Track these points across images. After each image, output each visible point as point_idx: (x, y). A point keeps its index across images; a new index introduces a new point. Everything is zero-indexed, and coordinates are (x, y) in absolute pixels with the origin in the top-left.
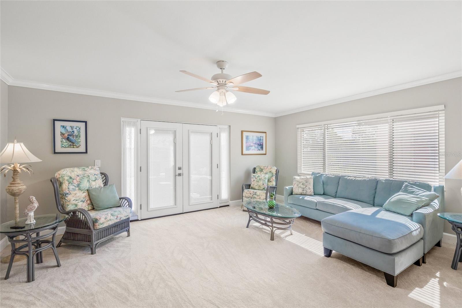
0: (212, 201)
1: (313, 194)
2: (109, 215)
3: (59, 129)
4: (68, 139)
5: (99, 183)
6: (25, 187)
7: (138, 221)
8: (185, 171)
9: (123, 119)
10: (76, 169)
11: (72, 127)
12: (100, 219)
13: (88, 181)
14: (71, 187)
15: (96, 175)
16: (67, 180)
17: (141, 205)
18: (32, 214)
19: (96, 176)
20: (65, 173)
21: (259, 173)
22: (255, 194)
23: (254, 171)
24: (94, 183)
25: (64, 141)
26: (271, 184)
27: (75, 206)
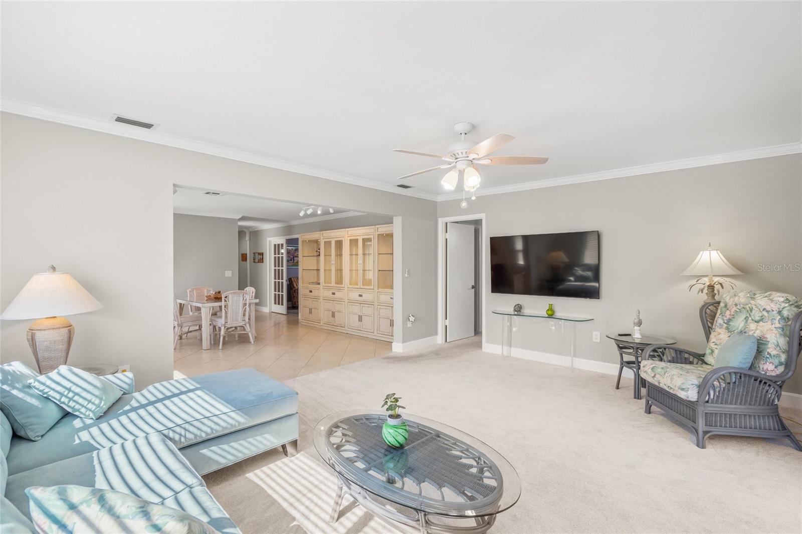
13: (745, 318)
14: (719, 321)
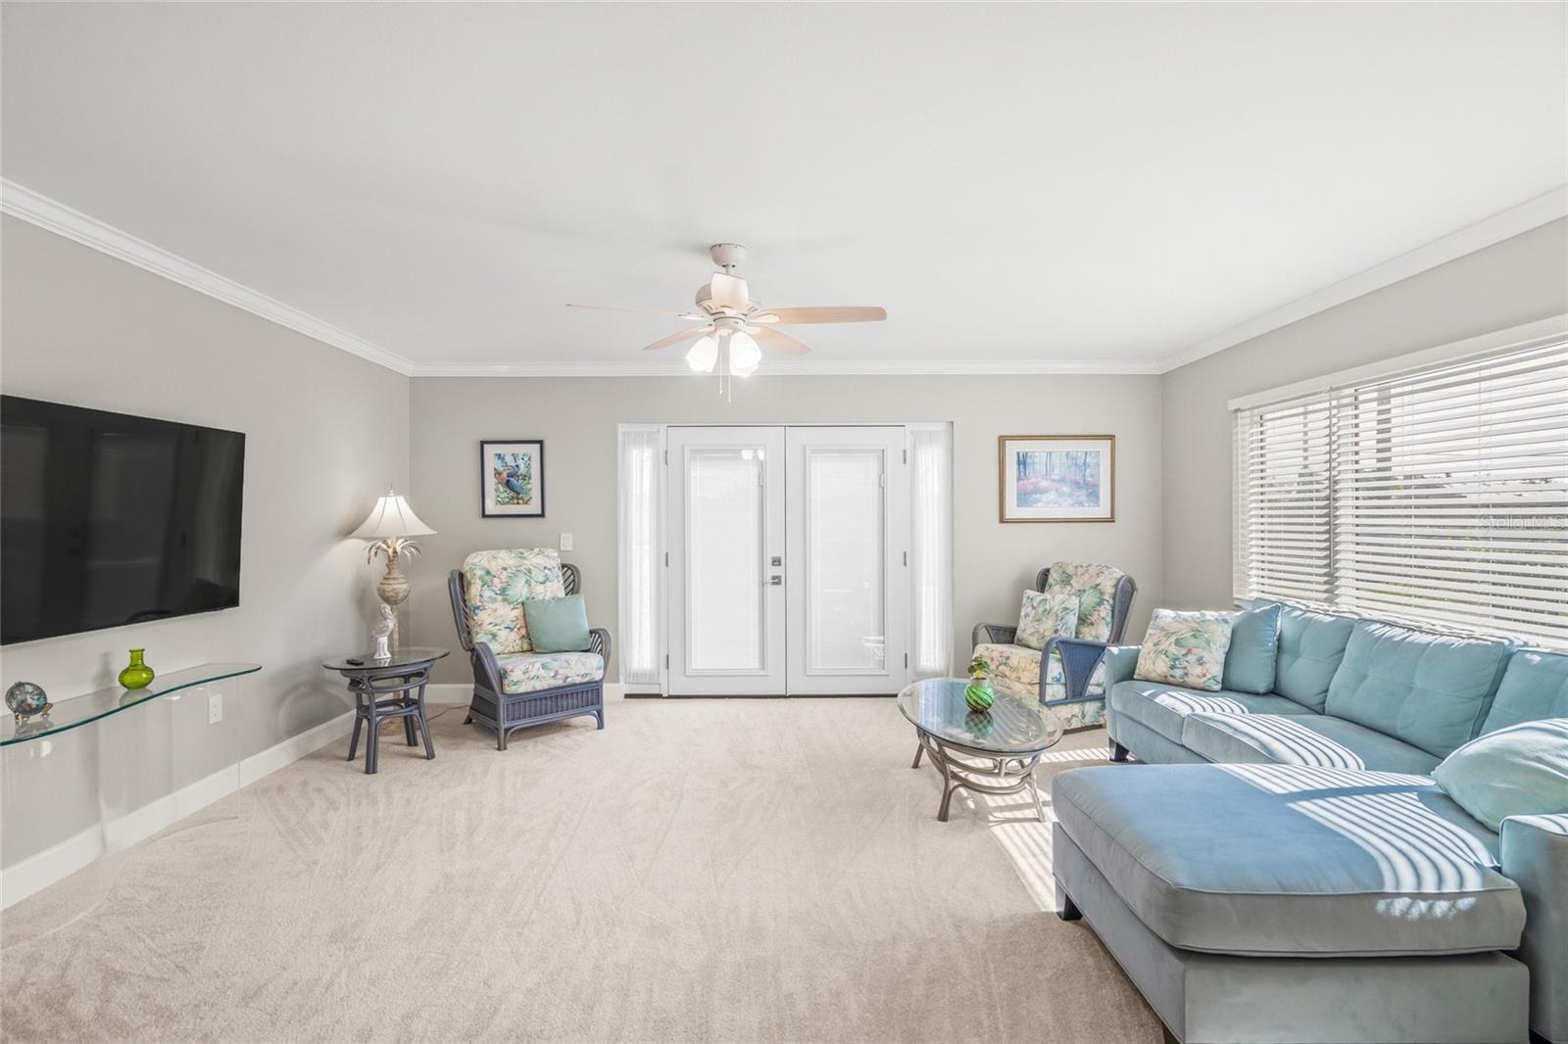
0: (884, 672)
1: (1218, 687)
2: (538, 665)
3: (491, 464)
4: (508, 484)
5: (557, 587)
6: (405, 586)
7: (661, 700)
8: (792, 570)
9: (622, 428)
10: (503, 554)
11: (515, 457)
12: (512, 671)
13: (526, 582)
14: (488, 594)
15: (549, 569)
16: (481, 578)
17: (668, 656)
18: (384, 640)
19: (547, 571)
20: (478, 562)
21: (1057, 588)
22: (1005, 664)
23: (1043, 582)
24: (540, 588)
25: (501, 489)
26: (1088, 635)
27: (491, 637)
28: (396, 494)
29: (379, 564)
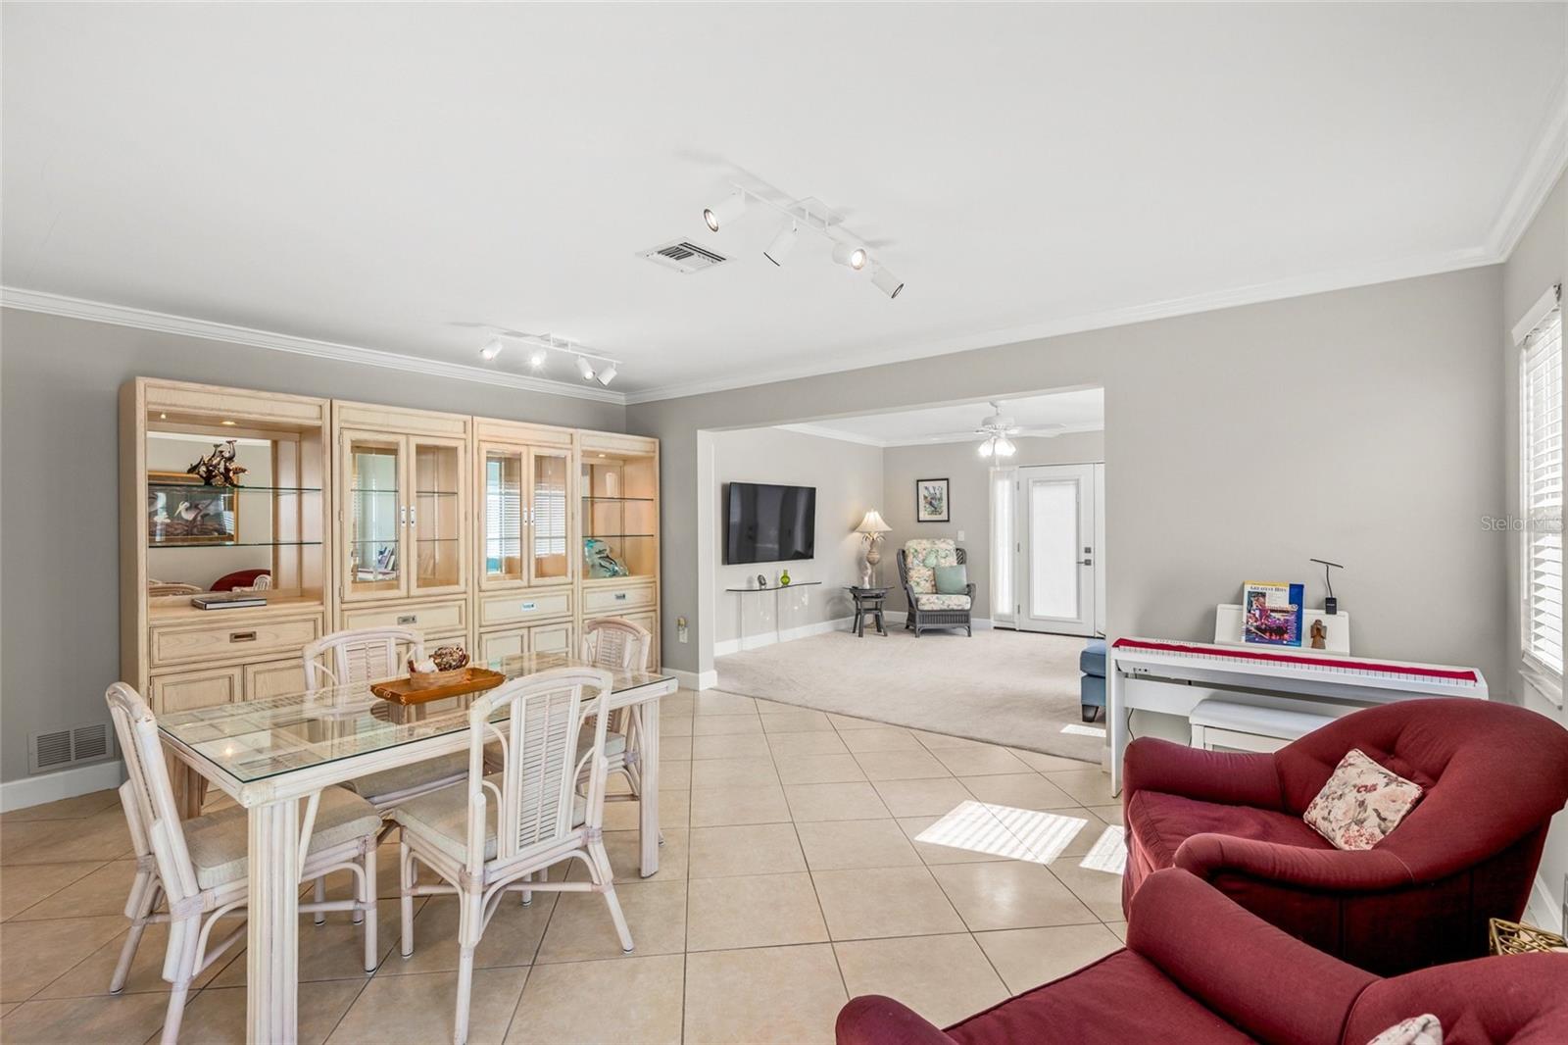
2: (936, 599)
3: (923, 492)
4: (931, 504)
5: (953, 560)
6: (877, 556)
7: (1015, 632)
9: (992, 470)
10: (924, 541)
11: (934, 488)
12: (924, 599)
13: (936, 557)
14: (916, 562)
15: (949, 550)
16: (913, 553)
17: (1019, 606)
18: (867, 579)
19: (947, 551)
20: (912, 545)
24: (943, 561)
25: (927, 506)
27: (916, 584)
28: (875, 510)
29: (867, 545)
